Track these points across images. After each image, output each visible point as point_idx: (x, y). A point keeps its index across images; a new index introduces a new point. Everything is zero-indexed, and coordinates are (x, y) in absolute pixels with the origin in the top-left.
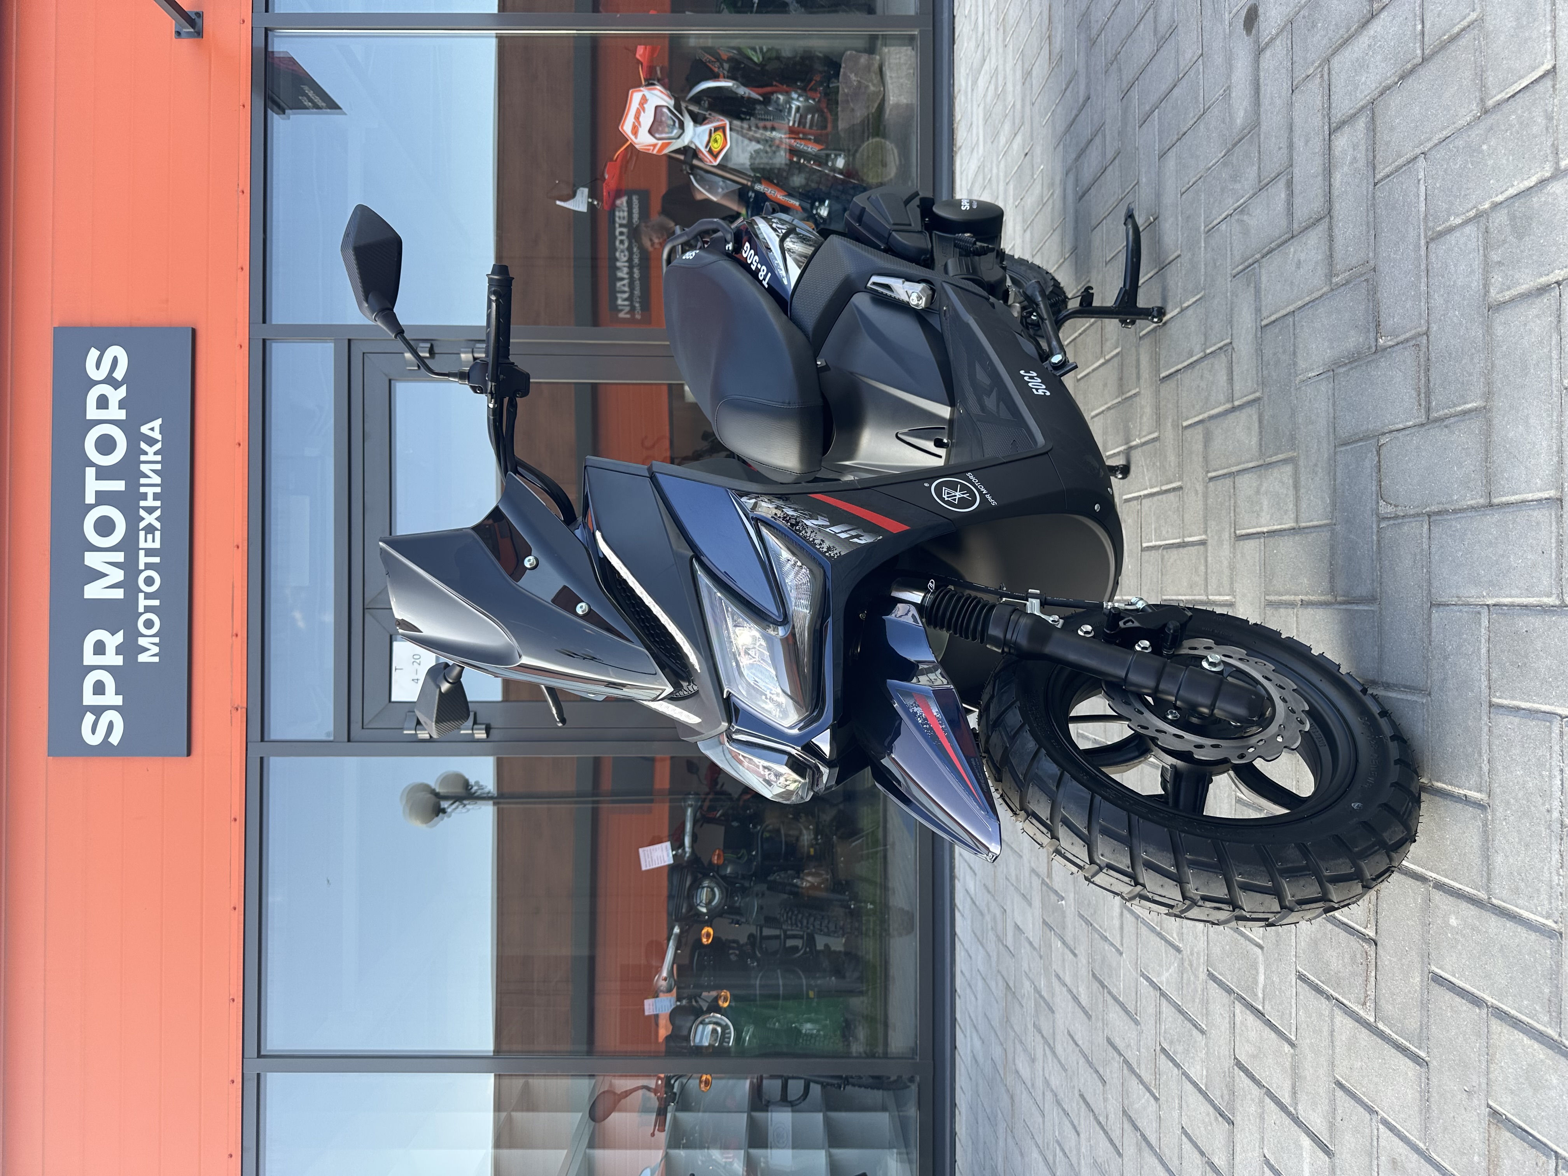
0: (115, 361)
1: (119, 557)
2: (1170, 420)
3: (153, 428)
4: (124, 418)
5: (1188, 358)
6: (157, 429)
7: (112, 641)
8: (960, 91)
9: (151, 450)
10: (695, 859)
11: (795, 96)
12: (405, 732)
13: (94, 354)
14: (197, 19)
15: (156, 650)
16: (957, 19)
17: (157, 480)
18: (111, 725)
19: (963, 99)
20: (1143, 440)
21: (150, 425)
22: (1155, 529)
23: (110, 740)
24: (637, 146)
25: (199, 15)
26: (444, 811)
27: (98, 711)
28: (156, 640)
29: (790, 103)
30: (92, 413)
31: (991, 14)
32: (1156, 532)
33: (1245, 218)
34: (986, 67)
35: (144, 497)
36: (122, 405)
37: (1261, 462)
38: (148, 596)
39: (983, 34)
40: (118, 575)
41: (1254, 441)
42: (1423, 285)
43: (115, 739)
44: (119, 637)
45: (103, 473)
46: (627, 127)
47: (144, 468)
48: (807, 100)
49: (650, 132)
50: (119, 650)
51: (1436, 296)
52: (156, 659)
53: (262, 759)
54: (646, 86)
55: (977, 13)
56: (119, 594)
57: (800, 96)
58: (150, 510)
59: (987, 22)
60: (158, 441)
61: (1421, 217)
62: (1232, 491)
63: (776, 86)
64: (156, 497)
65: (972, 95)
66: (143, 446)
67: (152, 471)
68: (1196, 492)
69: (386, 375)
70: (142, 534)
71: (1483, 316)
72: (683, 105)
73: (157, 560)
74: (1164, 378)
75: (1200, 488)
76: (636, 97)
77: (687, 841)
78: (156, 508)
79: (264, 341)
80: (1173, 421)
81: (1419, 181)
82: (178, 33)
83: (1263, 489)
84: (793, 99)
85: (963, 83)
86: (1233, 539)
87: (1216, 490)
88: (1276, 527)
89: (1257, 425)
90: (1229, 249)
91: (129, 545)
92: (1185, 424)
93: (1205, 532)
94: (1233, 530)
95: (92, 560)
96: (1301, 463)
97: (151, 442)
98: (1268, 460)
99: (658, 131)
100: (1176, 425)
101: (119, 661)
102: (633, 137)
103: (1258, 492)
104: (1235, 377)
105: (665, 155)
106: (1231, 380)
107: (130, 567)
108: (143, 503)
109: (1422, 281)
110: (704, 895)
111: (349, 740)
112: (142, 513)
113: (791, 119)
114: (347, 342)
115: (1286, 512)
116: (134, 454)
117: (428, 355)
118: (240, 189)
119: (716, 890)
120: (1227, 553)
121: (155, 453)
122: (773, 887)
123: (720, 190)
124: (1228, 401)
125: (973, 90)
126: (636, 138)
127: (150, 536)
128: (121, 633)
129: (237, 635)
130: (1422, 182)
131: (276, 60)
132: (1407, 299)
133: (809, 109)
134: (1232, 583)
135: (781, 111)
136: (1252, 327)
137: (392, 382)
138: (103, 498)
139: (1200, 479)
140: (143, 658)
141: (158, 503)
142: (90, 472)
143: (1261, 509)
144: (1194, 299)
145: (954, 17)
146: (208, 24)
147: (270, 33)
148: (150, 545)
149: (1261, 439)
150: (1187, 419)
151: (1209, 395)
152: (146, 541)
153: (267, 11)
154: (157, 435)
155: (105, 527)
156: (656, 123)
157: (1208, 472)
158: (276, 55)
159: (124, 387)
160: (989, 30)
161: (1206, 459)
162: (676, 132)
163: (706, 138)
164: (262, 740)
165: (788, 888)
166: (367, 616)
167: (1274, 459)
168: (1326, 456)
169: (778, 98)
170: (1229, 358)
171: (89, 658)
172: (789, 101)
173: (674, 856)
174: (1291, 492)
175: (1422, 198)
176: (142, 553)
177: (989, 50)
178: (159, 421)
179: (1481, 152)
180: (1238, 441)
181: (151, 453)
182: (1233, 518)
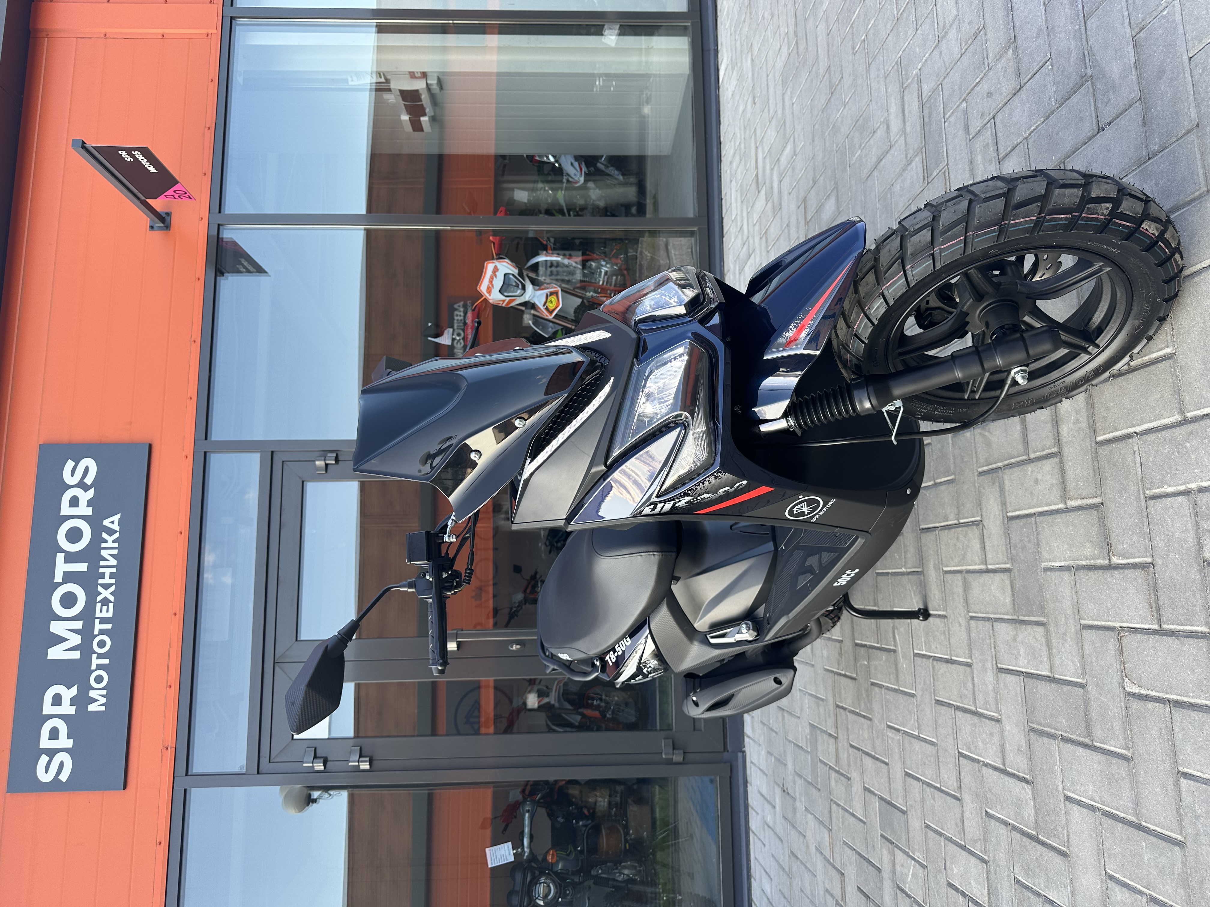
0: (87, 470)
1: (79, 625)
2: (932, 563)
3: (113, 522)
4: (90, 514)
5: (944, 521)
6: (116, 522)
7: (68, 693)
8: (729, 271)
9: (110, 539)
10: (533, 857)
11: (603, 263)
12: (304, 765)
13: (70, 464)
14: (166, 217)
15: (103, 700)
16: (725, 221)
17: (114, 562)
18: (61, 765)
19: (732, 277)
20: (909, 570)
21: (111, 519)
22: (925, 642)
23: (60, 777)
24: (491, 301)
25: (168, 214)
26: (315, 801)
27: (52, 753)
28: (104, 692)
29: (600, 268)
30: (65, 510)
31: (754, 225)
32: (925, 644)
33: (987, 434)
34: (751, 261)
35: (103, 576)
36: (89, 503)
37: (1015, 617)
38: (100, 656)
39: (748, 237)
40: (76, 640)
41: (1008, 600)
42: (1145, 527)
43: (64, 777)
44: (74, 690)
45: (70, 558)
46: (483, 288)
47: (104, 553)
48: (612, 267)
49: (500, 291)
50: (73, 701)
51: (1158, 539)
52: (103, 708)
53: (185, 790)
54: (497, 259)
55: (742, 221)
56: (76, 655)
57: (607, 263)
58: (106, 587)
59: (751, 230)
60: (116, 532)
61: (1139, 478)
62: (991, 632)
63: (588, 255)
64: (112, 576)
65: (739, 277)
66: (105, 535)
67: (110, 555)
68: (960, 625)
69: (300, 478)
70: (98, 606)
71: (1199, 565)
72: (525, 273)
73: (109, 626)
74: (923, 529)
75: (963, 622)
76: (490, 267)
77: (526, 842)
78: (111, 585)
79: (205, 453)
80: (935, 564)
81: (1134, 452)
82: (152, 227)
83: (1019, 639)
84: (602, 266)
85: (732, 266)
86: (995, 670)
87: (977, 628)
88: (1032, 671)
89: (1009, 588)
90: (974, 451)
91: (87, 616)
92: (945, 569)
93: (971, 657)
94: (994, 662)
95: (56, 628)
96: (1052, 628)
97: (111, 532)
98: (1021, 618)
99: (506, 291)
100: (937, 569)
101: (72, 710)
102: (487, 295)
103: (1015, 640)
104: (987, 548)
105: (511, 307)
106: (983, 548)
107: (87, 633)
108: (101, 581)
109: (1145, 524)
110: (541, 889)
111: (258, 773)
112: (100, 589)
113: (601, 279)
114: (270, 454)
115: (1041, 662)
116: (97, 541)
117: (334, 462)
118: (193, 339)
119: (551, 885)
120: (991, 679)
121: (114, 541)
122: (599, 881)
123: (550, 329)
124: (982, 563)
125: (740, 273)
126: (490, 295)
127: (105, 608)
128: (76, 687)
129: (170, 687)
130: (1137, 453)
131: (224, 244)
132: (1133, 534)
133: (615, 273)
134: (997, 704)
135: (593, 273)
136: (999, 515)
137: (305, 483)
138: (69, 577)
139: (962, 615)
140: (92, 707)
141: (113, 581)
142: (60, 557)
143: (1019, 653)
144: (946, 479)
145: (722, 218)
146: (175, 221)
147: (221, 227)
148: (104, 614)
149: (1014, 600)
150: (947, 566)
151: (965, 554)
152: (101, 612)
153: (220, 212)
154: (116, 527)
155: (69, 600)
156: (505, 286)
157: (969, 612)
158: (224, 240)
159: (92, 490)
160: (754, 237)
161: (966, 601)
162: (519, 292)
163: (544, 300)
164: (187, 774)
165: (611, 883)
166: (277, 668)
167: (1026, 618)
168: (1073, 630)
169: (591, 265)
170: (981, 531)
171: (48, 709)
172: (599, 267)
173: (514, 854)
174: (1044, 648)
175: (1138, 465)
176: (97, 621)
177: (754, 250)
178: (119, 516)
179: (1186, 447)
180: (994, 596)
181: (110, 541)
182: (994, 653)
